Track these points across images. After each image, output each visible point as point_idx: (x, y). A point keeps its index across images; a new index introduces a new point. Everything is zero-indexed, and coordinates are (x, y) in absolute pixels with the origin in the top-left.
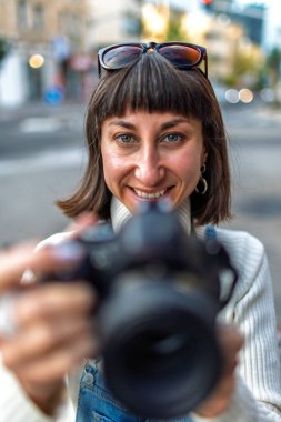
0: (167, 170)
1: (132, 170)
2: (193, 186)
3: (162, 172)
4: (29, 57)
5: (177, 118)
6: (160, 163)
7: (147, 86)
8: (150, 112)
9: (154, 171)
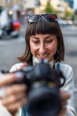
0: (47, 49)
1: (38, 50)
2: (55, 53)
3: (46, 50)
4: (9, 12)
5: (50, 35)
6: (46, 48)
7: (41, 28)
8: (42, 34)
9: (44, 50)
